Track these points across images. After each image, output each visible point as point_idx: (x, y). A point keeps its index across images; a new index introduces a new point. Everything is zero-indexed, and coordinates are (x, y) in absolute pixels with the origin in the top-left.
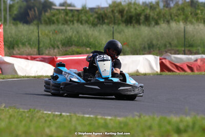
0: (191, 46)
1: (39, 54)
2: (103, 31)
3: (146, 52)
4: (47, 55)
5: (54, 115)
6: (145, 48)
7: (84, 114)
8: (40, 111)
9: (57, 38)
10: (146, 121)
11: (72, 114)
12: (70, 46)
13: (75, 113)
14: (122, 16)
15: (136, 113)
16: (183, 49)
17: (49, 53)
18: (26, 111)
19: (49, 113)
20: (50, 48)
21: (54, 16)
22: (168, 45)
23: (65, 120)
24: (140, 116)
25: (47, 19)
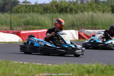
0: (96, 25)
1: (11, 30)
2: (47, 17)
3: (70, 29)
4: (15, 30)
5: (19, 64)
6: (70, 26)
7: (36, 63)
8: (12, 61)
10: (71, 66)
11: (29, 63)
12: (28, 25)
13: (31, 63)
14: (57, 8)
15: (65, 62)
16: (91, 26)
17: (16, 29)
18: (4, 61)
20: (17, 26)
22: (83, 25)
23: (25, 66)
25: (15, 10)
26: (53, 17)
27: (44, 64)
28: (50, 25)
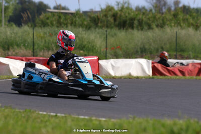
0: (183, 51)
1: (34, 56)
4: (41, 56)
5: (49, 116)
6: (137, 52)
7: (78, 115)
8: (36, 111)
9: (51, 40)
13: (70, 114)
14: (115, 20)
15: (130, 116)
16: (175, 53)
17: (43, 54)
18: (22, 111)
19: (45, 113)
20: (44, 50)
21: (48, 19)
22: (160, 50)
24: (134, 118)
26: (108, 36)
27: (92, 117)
28: (102, 49)
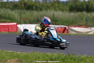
27: (14, 51)
28: (18, 19)
